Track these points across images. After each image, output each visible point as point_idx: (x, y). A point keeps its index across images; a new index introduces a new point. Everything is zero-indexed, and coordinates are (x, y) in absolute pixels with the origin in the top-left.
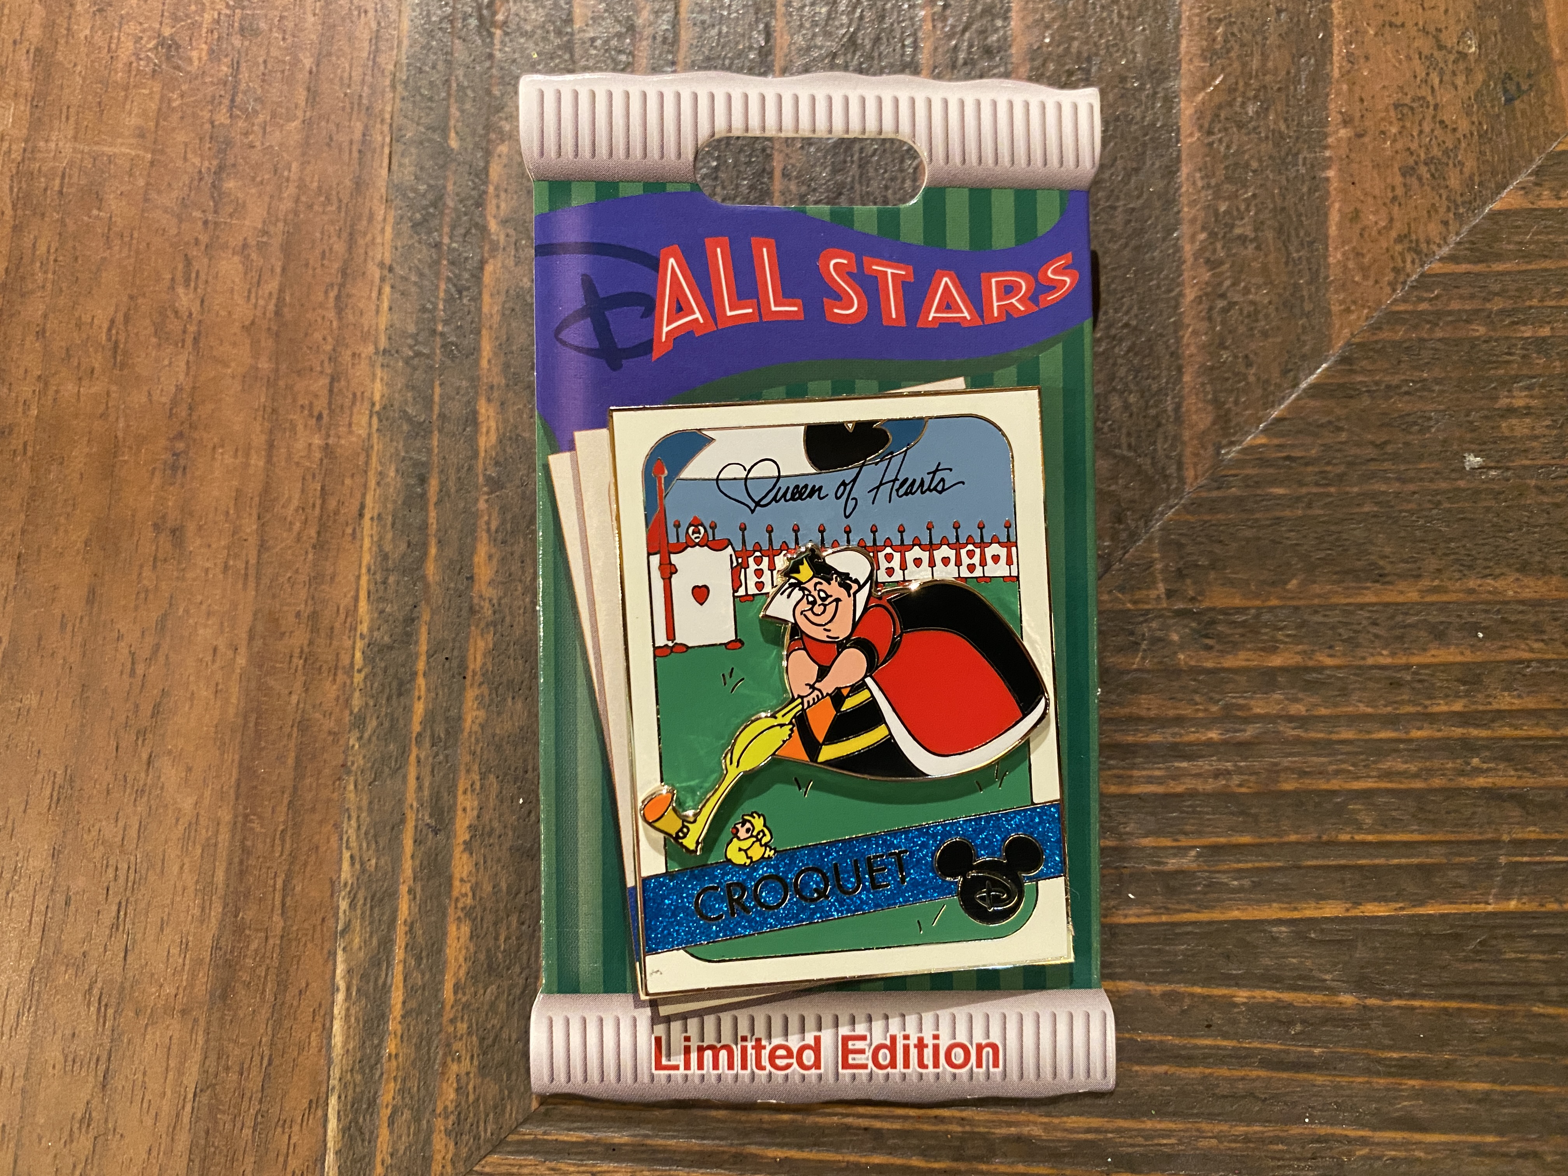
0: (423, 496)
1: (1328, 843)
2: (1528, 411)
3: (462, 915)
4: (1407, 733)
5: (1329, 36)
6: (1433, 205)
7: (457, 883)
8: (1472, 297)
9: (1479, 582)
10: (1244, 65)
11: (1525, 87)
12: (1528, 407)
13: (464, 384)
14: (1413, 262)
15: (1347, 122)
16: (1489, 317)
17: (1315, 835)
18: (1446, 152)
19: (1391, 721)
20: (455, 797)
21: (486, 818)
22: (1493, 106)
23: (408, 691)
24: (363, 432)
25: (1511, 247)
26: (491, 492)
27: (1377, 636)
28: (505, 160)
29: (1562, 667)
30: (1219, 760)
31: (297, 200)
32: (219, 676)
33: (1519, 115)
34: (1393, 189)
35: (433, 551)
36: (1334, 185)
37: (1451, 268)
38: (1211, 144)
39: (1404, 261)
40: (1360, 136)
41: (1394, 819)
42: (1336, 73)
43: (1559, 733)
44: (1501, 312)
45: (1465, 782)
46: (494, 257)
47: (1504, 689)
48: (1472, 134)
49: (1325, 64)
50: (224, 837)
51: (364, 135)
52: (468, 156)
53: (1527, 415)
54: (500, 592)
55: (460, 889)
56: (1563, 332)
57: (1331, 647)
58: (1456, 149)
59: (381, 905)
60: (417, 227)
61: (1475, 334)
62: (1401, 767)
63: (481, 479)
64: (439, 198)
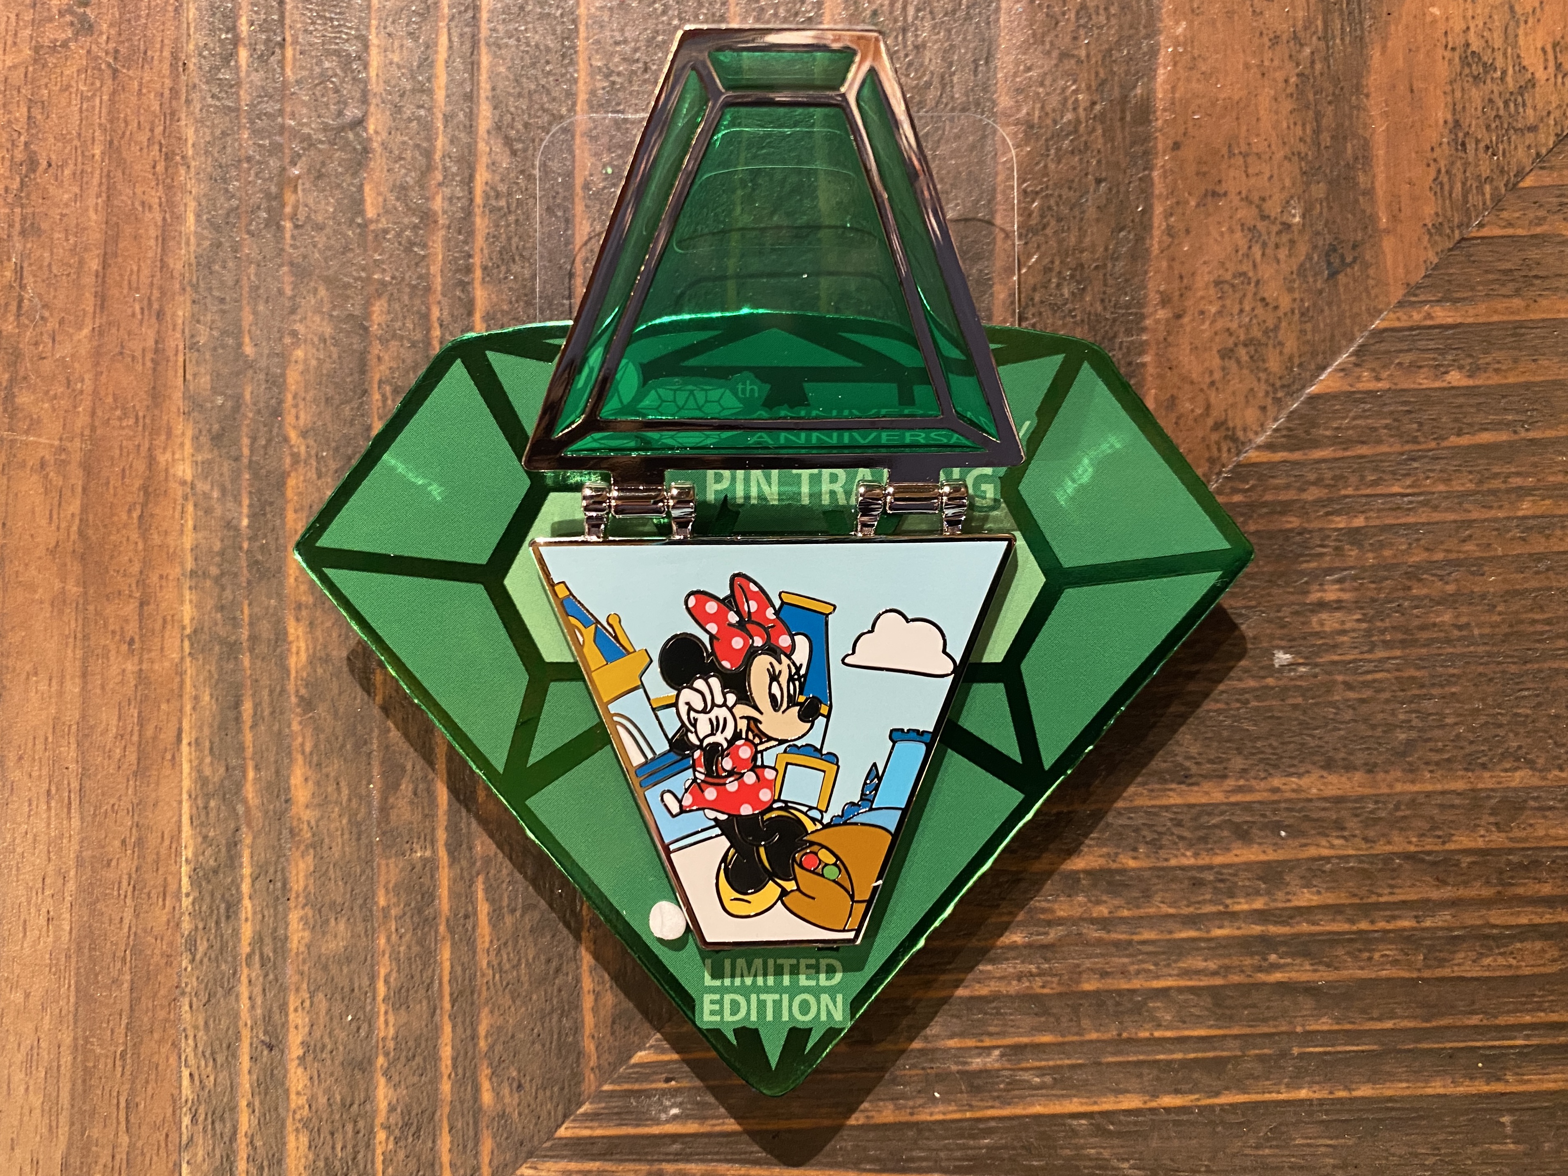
0: (238, 719)
1: (1129, 1040)
2: (1338, 606)
3: (300, 1126)
4: (1208, 932)
5: (1148, 211)
6: (1252, 390)
7: (293, 1096)
8: (1287, 487)
9: (1284, 780)
10: (1060, 242)
11: (1349, 260)
12: (1339, 601)
13: (273, 603)
14: (1229, 450)
15: (1165, 301)
16: (1303, 508)
17: (1115, 1033)
18: (1266, 332)
19: (1191, 921)
20: (287, 1015)
21: (317, 1034)
22: (1315, 281)
23: (236, 913)
24: (175, 656)
25: (1328, 433)
26: (305, 712)
27: (1181, 838)
28: (301, 367)
29: (1361, 862)
30: (1023, 962)
31: (93, 414)
32: (49, 904)
33: (1342, 290)
34: (1211, 373)
35: (251, 774)
36: (1151, 370)
37: (1267, 456)
39: (1219, 450)
40: (1178, 316)
41: (1192, 1015)
42: (1155, 249)
43: (1355, 928)
44: (1317, 501)
45: (1262, 977)
46: (296, 470)
47: (1304, 886)
48: (1293, 312)
49: (1143, 239)
50: (66, 1059)
51: (157, 342)
52: (263, 363)
53: (1338, 609)
54: (317, 813)
55: (295, 1101)
56: (1377, 522)
57: (1135, 849)
58: (1276, 328)
59: (222, 1119)
60: (217, 439)
61: (1289, 526)
62: (1201, 964)
63: (294, 700)
64: (237, 408)
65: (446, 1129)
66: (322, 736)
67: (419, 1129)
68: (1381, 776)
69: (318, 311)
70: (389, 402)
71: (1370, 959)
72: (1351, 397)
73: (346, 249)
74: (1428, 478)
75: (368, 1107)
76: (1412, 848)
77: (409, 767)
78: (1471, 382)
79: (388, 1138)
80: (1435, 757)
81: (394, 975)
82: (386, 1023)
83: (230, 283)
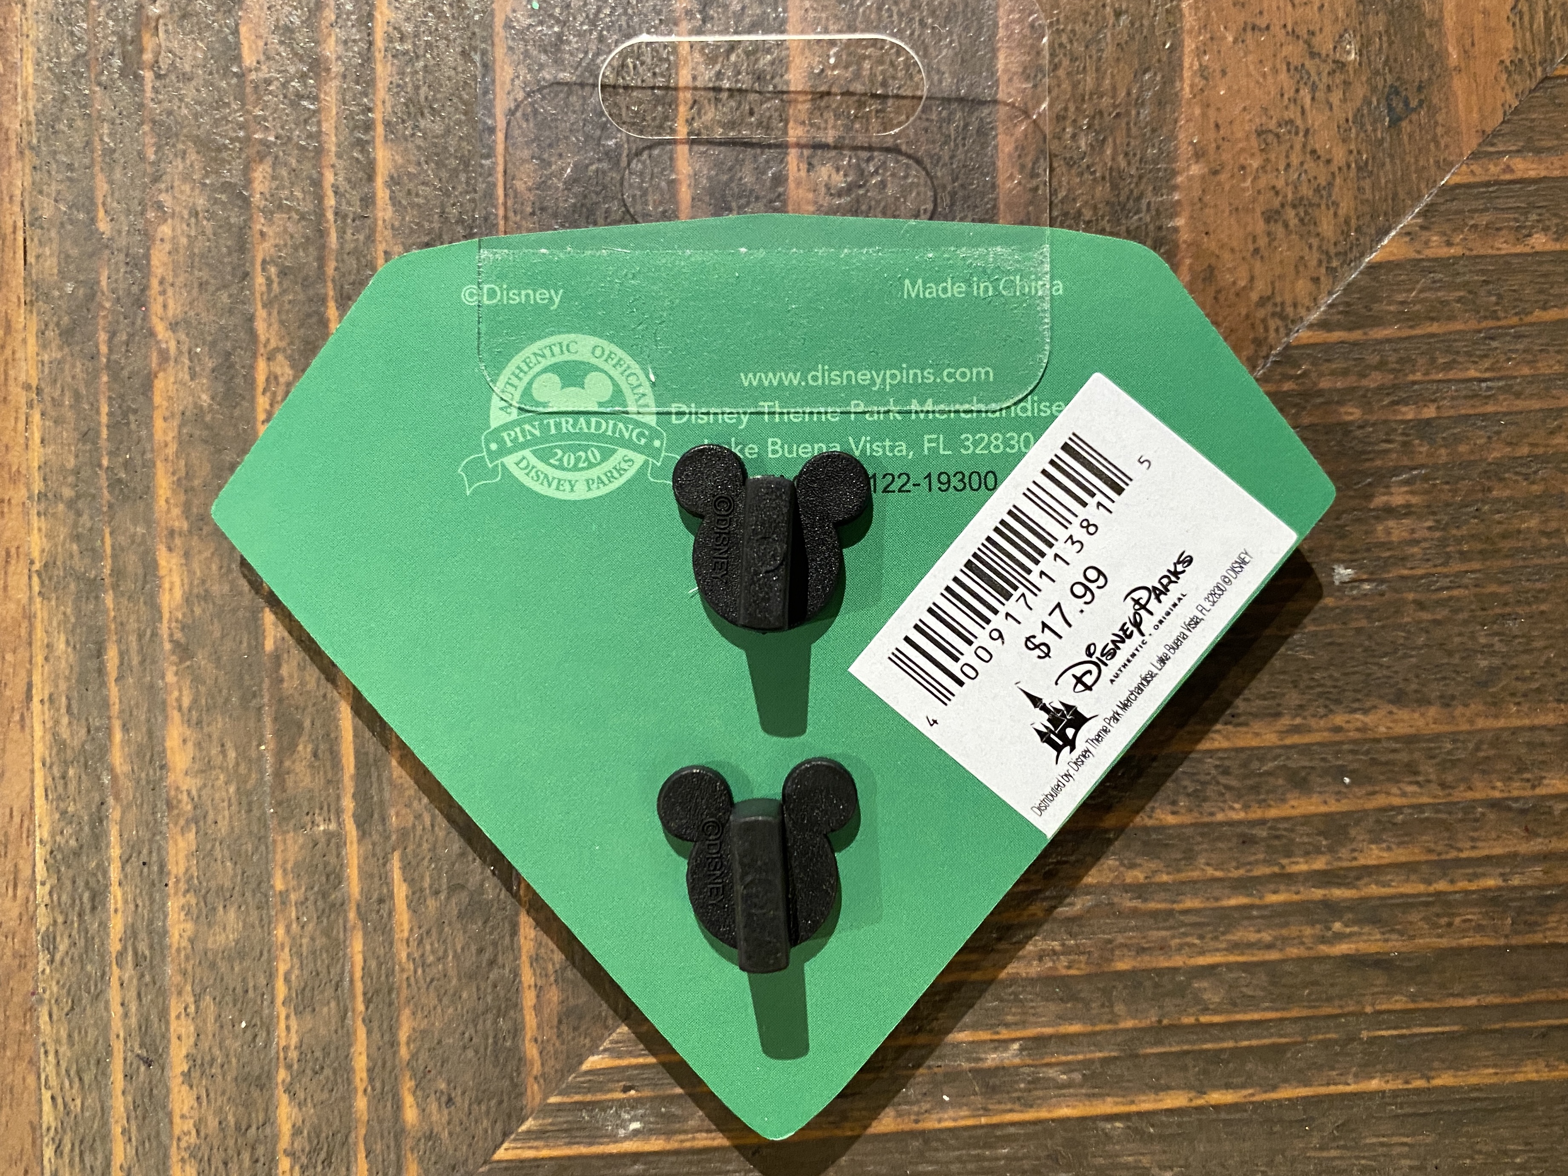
0: (101, 671)
1: (1171, 1028)
2: (1407, 511)
3: (186, 1156)
4: (1261, 898)
5: (1176, 47)
6: (1302, 258)
7: (177, 1120)
8: (1345, 372)
9: (1347, 717)
10: (1075, 85)
11: (1414, 103)
12: (1408, 506)
13: (140, 530)
14: (1277, 330)
15: (1199, 154)
16: (1364, 396)
17: (1154, 1019)
18: (1317, 190)
19: (1241, 885)
20: (167, 1023)
21: (205, 1045)
22: (1375, 130)
23: (103, 903)
24: (23, 597)
25: (1392, 308)
26: (182, 661)
27: (1228, 787)
28: (168, 247)
29: (1438, 811)
30: (1044, 939)
33: (1405, 138)
34: (1255, 239)
35: (118, 736)
36: (1184, 236)
37: (1321, 336)
38: (1036, 189)
39: (1266, 329)
40: (1215, 173)
41: (1245, 996)
42: (1187, 92)
43: (1431, 889)
44: (1380, 388)
45: (1324, 949)
46: (165, 370)
47: (1372, 842)
48: (1349, 166)
49: (1173, 82)
52: (123, 242)
53: (1406, 515)
54: (199, 782)
55: (181, 1126)
56: (1452, 412)
57: (1174, 803)
58: (1330, 184)
59: (92, 1149)
60: (67, 335)
61: (1351, 418)
62: (1253, 937)
63: (168, 646)
64: (91, 297)
65: (362, 1155)
66: (203, 689)
67: (329, 1155)
68: (1459, 710)
69: (186, 177)
70: (275, 286)
71: (1450, 925)
72: (1418, 266)
73: (220, 104)
74: (1509, 359)
75: (268, 1130)
76: (1497, 794)
77: (307, 723)
78: (1557, 247)
79: (292, 1169)
80: (1522, 687)
81: (296, 972)
82: (288, 1028)
83: (79, 145)
